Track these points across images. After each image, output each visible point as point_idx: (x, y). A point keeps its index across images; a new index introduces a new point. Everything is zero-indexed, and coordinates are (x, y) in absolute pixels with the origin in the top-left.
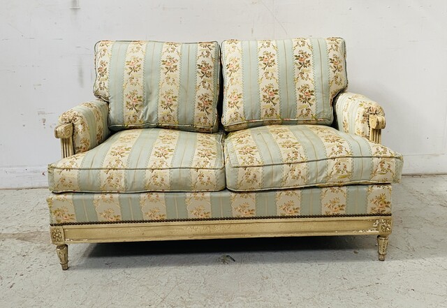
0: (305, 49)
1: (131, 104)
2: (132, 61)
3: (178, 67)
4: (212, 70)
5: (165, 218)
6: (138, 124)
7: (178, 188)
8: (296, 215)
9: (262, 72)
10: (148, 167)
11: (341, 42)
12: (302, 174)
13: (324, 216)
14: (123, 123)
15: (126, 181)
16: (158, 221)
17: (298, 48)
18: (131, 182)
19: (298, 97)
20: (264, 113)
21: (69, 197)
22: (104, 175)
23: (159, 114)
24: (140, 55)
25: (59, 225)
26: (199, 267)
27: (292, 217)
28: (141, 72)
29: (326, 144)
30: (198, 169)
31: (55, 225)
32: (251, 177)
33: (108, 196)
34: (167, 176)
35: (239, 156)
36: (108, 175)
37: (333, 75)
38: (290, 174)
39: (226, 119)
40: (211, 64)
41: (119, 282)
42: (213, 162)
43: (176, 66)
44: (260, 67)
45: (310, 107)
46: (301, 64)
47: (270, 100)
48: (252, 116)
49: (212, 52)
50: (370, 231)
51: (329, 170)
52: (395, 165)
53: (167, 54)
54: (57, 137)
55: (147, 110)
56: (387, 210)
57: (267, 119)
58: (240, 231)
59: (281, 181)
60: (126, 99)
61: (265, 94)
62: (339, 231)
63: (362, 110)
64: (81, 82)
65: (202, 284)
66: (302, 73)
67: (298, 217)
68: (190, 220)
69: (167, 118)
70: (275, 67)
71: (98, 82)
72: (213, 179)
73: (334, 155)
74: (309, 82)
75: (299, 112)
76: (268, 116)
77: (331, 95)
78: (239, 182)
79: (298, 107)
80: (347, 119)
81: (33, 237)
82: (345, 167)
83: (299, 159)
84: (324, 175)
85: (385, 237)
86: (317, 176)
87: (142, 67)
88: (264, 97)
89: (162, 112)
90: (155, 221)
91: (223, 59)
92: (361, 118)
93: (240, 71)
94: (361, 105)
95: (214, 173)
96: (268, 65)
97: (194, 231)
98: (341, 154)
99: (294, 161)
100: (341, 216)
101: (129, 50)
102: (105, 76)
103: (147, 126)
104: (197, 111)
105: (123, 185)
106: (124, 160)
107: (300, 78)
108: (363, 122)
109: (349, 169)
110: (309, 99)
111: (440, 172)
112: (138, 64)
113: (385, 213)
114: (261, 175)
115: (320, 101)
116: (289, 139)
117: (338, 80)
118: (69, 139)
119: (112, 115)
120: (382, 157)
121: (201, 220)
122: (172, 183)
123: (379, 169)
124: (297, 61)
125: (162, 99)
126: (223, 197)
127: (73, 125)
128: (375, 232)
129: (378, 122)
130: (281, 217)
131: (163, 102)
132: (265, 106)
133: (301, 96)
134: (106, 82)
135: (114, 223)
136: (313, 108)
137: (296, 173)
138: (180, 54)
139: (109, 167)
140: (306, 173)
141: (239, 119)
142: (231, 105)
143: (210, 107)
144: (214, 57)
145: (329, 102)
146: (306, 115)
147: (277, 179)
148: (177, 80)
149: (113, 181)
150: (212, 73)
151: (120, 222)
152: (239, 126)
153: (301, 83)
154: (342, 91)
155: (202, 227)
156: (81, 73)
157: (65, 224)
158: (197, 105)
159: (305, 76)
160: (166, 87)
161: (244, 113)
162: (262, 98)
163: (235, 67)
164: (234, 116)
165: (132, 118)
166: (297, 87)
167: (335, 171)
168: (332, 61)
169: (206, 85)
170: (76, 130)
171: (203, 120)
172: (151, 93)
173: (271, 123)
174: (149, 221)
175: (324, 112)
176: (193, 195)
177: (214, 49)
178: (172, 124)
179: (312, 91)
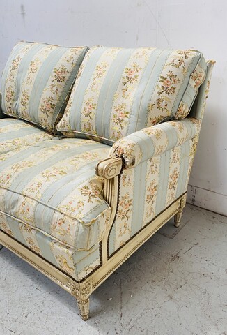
0: (140, 61)
1: (8, 97)
6: (13, 114)
9: (91, 82)
13: (30, 250)
14: (6, 112)
17: (134, 60)
19: (112, 116)
20: (84, 126)
24: (22, 55)
28: (17, 70)
43: (37, 68)
44: (92, 78)
45: (120, 130)
46: (128, 78)
47: (88, 114)
48: (74, 126)
49: (76, 57)
51: (18, 207)
52: (75, 230)
55: (16, 104)
60: (6, 93)
61: (86, 107)
62: (44, 270)
66: (125, 90)
67: (14, 239)
74: (127, 101)
75: (111, 133)
76: (87, 130)
79: (110, 128)
82: (28, 210)
83: (5, 185)
84: (14, 210)
86: (10, 208)
87: (18, 66)
96: (99, 76)
100: (41, 257)
101: (22, 50)
104: (39, 112)
109: (31, 214)
110: (122, 121)
112: (18, 63)
124: (126, 75)
125: (22, 96)
131: (22, 100)
133: (115, 116)
136: (123, 132)
141: (66, 127)
142: (65, 112)
143: (51, 110)
144: (75, 63)
146: (118, 138)
148: (33, 81)
150: (67, 78)
152: (69, 134)
153: (120, 101)
158: (40, 106)
159: (127, 93)
161: (69, 122)
162: (83, 110)
164: (63, 123)
165: (8, 108)
166: (114, 105)
167: (21, 210)
168: (163, 80)
169: (54, 89)
171: (44, 121)
172: (19, 91)
173: (92, 139)
177: (79, 54)
178: (28, 119)
179: (127, 113)
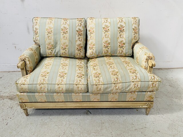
0: (123, 24)
1: (49, 48)
2: (49, 29)
3: (68, 32)
4: (82, 32)
5: (64, 101)
6: (52, 55)
7: (69, 92)
8: (116, 101)
9: (104, 34)
10: (56, 83)
11: (138, 20)
12: (119, 88)
13: (127, 102)
14: (46, 55)
15: (47, 89)
16: (61, 102)
17: (120, 23)
18: (50, 89)
19: (118, 46)
20: (104, 52)
21: (25, 94)
22: (38, 87)
23: (61, 52)
24: (52, 26)
25: (23, 103)
26: (78, 116)
27: (114, 101)
28: (52, 34)
29: (130, 74)
30: (77, 84)
31: (21, 103)
32: (98, 89)
33: (41, 94)
34: (64, 87)
35: (94, 78)
36: (40, 87)
37: (134, 36)
38: (114, 88)
39: (88, 54)
40: (82, 29)
41: (48, 123)
42: (83, 81)
43: (67, 31)
44: (103, 32)
45: (123, 50)
46: (120, 31)
47: (107, 47)
48: (99, 53)
49: (83, 24)
50: (144, 106)
51: (131, 86)
52: (158, 84)
53: (63, 25)
54: (18, 68)
55: (56, 50)
56: (152, 100)
57: (105, 55)
58: (94, 106)
59: (111, 90)
60: (47, 46)
61: (105, 44)
62: (132, 106)
63: (146, 57)
64: (29, 32)
65: (79, 126)
66: (121, 35)
67: (117, 102)
68: (74, 102)
69: (64, 54)
70: (109, 32)
71: (35, 37)
72: (83, 89)
73: (133, 80)
74: (123, 39)
75: (118, 52)
76: (106, 53)
77: (132, 44)
78: (93, 91)
79: (118, 50)
80: (138, 57)
81: (15, 98)
82: (138, 86)
83: (119, 82)
84: (129, 88)
85: (149, 108)
86: (126, 88)
87: (53, 31)
88: (104, 45)
89: (62, 51)
90: (60, 102)
91: (87, 27)
92: (145, 60)
93: (94, 33)
94: (146, 54)
95: (83, 87)
96: (106, 31)
97: (75, 105)
98: (136, 80)
99: (117, 82)
100: (134, 101)
101: (47, 23)
102: (37, 35)
103: (56, 56)
104: (77, 51)
105: (46, 90)
106: (46, 79)
107: (120, 37)
108: (146, 62)
109: (139, 86)
110: (123, 47)
111: (169, 68)
112: (51, 30)
113: (151, 101)
114: (103, 88)
115: (127, 47)
116: (115, 69)
117: (136, 38)
118: (23, 68)
119: (41, 52)
120: (153, 82)
121: (78, 102)
122: (66, 90)
123: (151, 86)
124: (119, 30)
125: (61, 46)
126: (87, 95)
127: (25, 62)
128: (146, 107)
129: (152, 65)
130: (110, 102)
131: (62, 47)
132: (105, 50)
133: (119, 45)
134: (38, 38)
135: (44, 102)
136: (124, 51)
137: (117, 88)
138: (69, 25)
139: (40, 83)
140: (121, 88)
141: (94, 54)
142: (91, 48)
143: (82, 49)
144: (83, 26)
145: (131, 47)
146: (121, 53)
147: (109, 90)
148: (68, 38)
149: (42, 89)
150: (83, 34)
151: (46, 102)
152: (94, 57)
153: (120, 40)
154: (137, 42)
155: (79, 104)
156: (28, 29)
157: (25, 102)
158: (76, 49)
159: (122, 36)
160: (63, 41)
161: (96, 52)
162: (103, 46)
163: (92, 31)
164: (91, 53)
165: (49, 53)
166: (118, 41)
167: (133, 87)
168: (134, 29)
169: (80, 39)
170: (26, 64)
171: (79, 55)
172: (57, 43)
173: (106, 56)
174: (58, 102)
175: (128, 52)
176: (75, 94)
177: (83, 22)
178: (66, 56)
179: (124, 43)
